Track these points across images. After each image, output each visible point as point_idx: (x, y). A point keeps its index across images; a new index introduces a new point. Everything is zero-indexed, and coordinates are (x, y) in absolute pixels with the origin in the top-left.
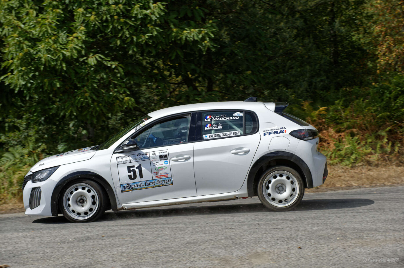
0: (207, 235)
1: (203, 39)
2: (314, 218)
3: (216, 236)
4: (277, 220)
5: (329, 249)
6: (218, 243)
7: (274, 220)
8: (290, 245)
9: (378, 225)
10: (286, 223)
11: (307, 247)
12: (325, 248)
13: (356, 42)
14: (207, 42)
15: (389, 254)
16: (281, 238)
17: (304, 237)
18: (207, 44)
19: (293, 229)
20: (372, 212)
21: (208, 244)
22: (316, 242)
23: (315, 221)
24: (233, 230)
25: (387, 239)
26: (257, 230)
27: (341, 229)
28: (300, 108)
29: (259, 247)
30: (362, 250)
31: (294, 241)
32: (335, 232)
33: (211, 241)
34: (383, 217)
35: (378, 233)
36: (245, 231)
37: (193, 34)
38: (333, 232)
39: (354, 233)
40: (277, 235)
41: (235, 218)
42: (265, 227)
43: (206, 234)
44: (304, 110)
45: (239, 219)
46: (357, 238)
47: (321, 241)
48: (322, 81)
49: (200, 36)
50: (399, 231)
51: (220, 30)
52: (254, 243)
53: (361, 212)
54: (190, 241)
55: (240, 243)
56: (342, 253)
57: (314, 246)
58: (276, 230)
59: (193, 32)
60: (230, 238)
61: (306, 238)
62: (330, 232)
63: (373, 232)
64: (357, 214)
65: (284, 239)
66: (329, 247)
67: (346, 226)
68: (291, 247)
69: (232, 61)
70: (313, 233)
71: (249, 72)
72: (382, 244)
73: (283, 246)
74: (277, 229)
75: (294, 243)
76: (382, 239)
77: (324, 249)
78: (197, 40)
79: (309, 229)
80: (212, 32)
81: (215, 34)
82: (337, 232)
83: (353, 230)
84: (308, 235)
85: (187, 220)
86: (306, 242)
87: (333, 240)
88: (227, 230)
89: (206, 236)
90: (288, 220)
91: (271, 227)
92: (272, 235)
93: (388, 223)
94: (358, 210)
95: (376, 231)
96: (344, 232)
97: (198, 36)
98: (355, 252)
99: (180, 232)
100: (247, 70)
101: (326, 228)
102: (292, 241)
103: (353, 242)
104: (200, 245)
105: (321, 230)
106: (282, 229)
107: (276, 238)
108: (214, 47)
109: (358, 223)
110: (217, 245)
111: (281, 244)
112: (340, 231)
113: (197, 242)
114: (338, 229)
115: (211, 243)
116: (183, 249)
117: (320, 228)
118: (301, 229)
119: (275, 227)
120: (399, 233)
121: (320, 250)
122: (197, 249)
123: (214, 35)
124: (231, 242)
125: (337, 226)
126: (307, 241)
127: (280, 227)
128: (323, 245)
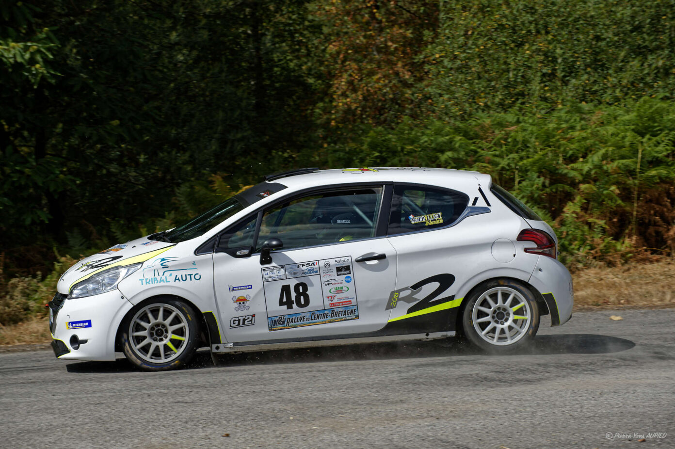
0: (56, 416)
1: (32, 61)
2: (245, 382)
3: (74, 418)
4: (181, 386)
5: (277, 437)
6: (79, 430)
7: (175, 386)
8: (209, 431)
9: (358, 392)
10: (197, 393)
11: (238, 435)
12: (271, 434)
13: (294, 71)
14: (39, 67)
15: (380, 443)
16: (191, 419)
17: (233, 417)
18: (40, 71)
19: (211, 402)
20: (343, 370)
21: (60, 433)
22: (254, 426)
23: (248, 388)
24: (104, 406)
25: (375, 417)
26: (147, 405)
27: (295, 402)
28: (207, 187)
29: (156, 436)
30: (334, 437)
31: (216, 425)
32: (285, 407)
33: (66, 427)
34: (364, 379)
35: (358, 407)
36: (125, 407)
37: (13, 51)
38: (283, 407)
39: (317, 408)
40: (184, 414)
41: (104, 385)
42: (160, 400)
43: (55, 414)
44: (215, 191)
45: (111, 386)
46: (322, 416)
47: (263, 423)
48: (243, 139)
49: (27, 56)
50: (392, 403)
51: (64, 46)
52: (144, 430)
53: (324, 371)
54: (27, 428)
55: (120, 430)
56: (301, 443)
57: (252, 432)
58: (183, 404)
59: (14, 48)
60: (98, 421)
61: (236, 418)
62: (277, 406)
63: (350, 406)
64: (318, 374)
65: (198, 421)
66: (278, 433)
67: (303, 395)
68: (211, 434)
69: (85, 101)
70: (248, 409)
71: (116, 122)
72: (367, 426)
73: (197, 432)
74: (182, 402)
75: (216, 427)
76: (366, 418)
77: (268, 436)
78: (21, 64)
79: (239, 403)
80: (49, 49)
81: (55, 52)
82: (289, 407)
83: (317, 403)
84: (240, 413)
85: (15, 390)
86: (236, 425)
87: (283, 420)
88: (92, 407)
89: (55, 418)
90: (199, 387)
91: (172, 400)
92: (175, 413)
93: (374, 390)
94: (320, 367)
95: (355, 403)
96: (300, 407)
97: (22, 56)
98: (322, 441)
99: (5, 412)
100: (113, 119)
101: (269, 400)
102: (212, 423)
103: (317, 423)
104: (45, 436)
105: (260, 403)
106: (193, 402)
107: (184, 420)
108: (53, 76)
109: (321, 391)
110: (78, 435)
111: (192, 431)
112: (293, 405)
113: (39, 430)
114: (290, 401)
115: (66, 430)
116: (13, 443)
117: (259, 399)
118: (226, 402)
119: (180, 399)
120: (394, 407)
121: (262, 439)
122: (41, 442)
123: (53, 54)
124: (103, 428)
125: (288, 396)
126: (239, 424)
127: (187, 399)
128: (266, 431)
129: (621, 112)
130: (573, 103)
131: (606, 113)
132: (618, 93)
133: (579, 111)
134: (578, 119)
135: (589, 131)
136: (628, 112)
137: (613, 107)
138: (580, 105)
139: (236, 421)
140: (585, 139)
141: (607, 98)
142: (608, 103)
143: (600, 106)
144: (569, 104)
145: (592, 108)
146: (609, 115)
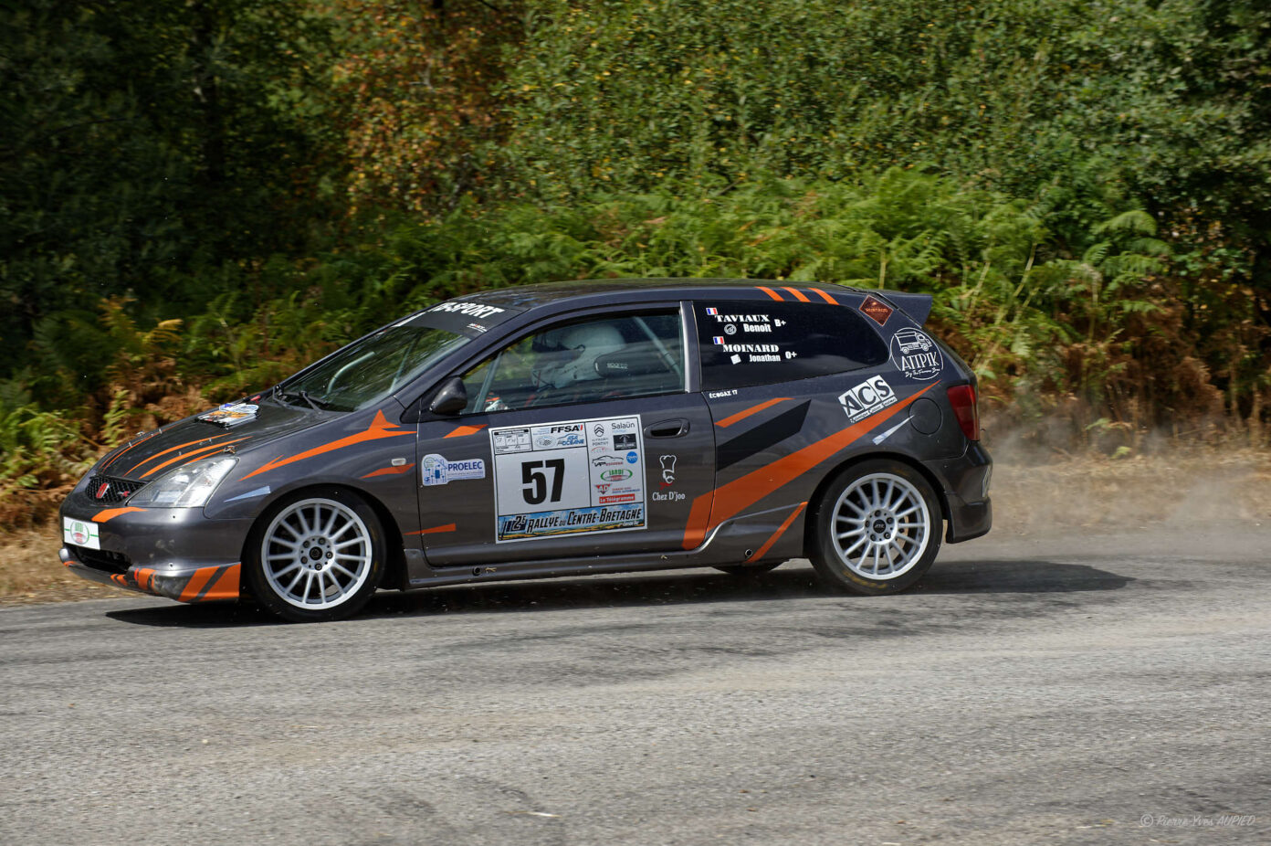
5: (172, 775)
8: (46, 766)
9: (334, 694)
11: (101, 772)
12: (163, 771)
16: (15, 744)
17: (96, 740)
22: (134, 755)
27: (215, 712)
28: (92, 322)
30: (281, 776)
31: (61, 754)
32: (197, 722)
34: (351, 672)
35: (333, 720)
38: (191, 721)
39: (256, 722)
44: (108, 329)
46: (264, 738)
47: (151, 750)
50: (397, 713)
53: (281, 657)
57: (127, 766)
61: (103, 741)
62: (181, 720)
63: (317, 719)
64: (269, 663)
65: (27, 748)
66: (176, 768)
67: (229, 699)
68: (49, 771)
70: (126, 725)
73: (24, 768)
75: (59, 758)
76: (345, 741)
77: (156, 775)
79: (111, 714)
82: (203, 722)
83: (257, 714)
84: (109, 733)
86: (99, 755)
87: (189, 745)
90: (43, 686)
93: (366, 690)
95: (327, 713)
96: (224, 721)
98: (256, 782)
101: (169, 709)
102: (54, 752)
103: (252, 750)
105: (151, 714)
106: (23, 714)
112: (212, 717)
114: (208, 710)
117: (150, 708)
118: (87, 714)
120: (398, 721)
125: (204, 700)
128: (154, 764)
129: (853, 194)
130: (769, 176)
131: (827, 196)
132: (848, 161)
133: (779, 191)
134: (776, 205)
135: (793, 227)
136: (865, 194)
137: (838, 186)
138: (779, 180)
139: (100, 747)
140: (787, 241)
141: (830, 168)
142: (830, 178)
143: (816, 184)
144: (760, 179)
145: (802, 186)
146: (830, 198)
